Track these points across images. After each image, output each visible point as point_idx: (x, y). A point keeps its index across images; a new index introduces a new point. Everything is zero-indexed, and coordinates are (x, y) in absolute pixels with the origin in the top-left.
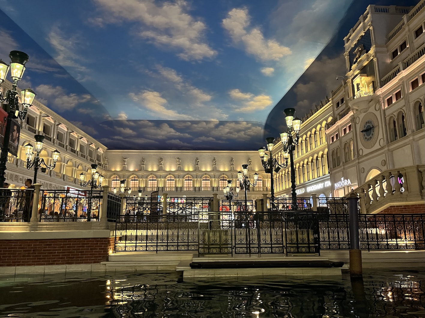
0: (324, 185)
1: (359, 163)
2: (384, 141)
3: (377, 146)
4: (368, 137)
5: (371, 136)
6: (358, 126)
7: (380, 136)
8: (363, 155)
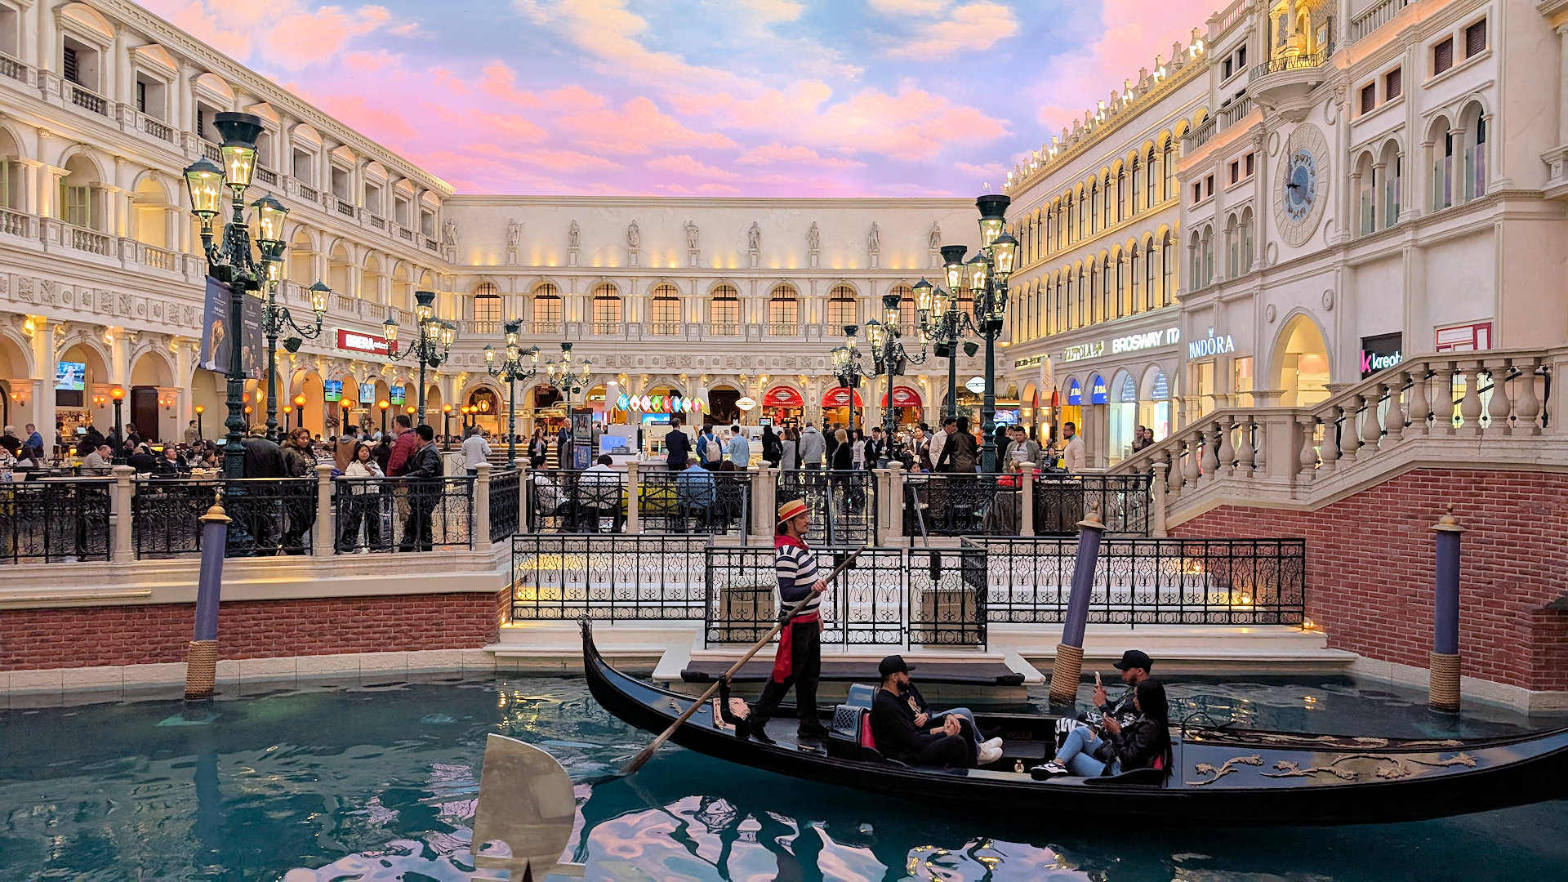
0: (1164, 337)
1: (1263, 287)
2: (1337, 228)
3: (1317, 245)
4: (1296, 208)
5: (1304, 204)
6: (1273, 163)
7: (1329, 214)
8: (1278, 263)
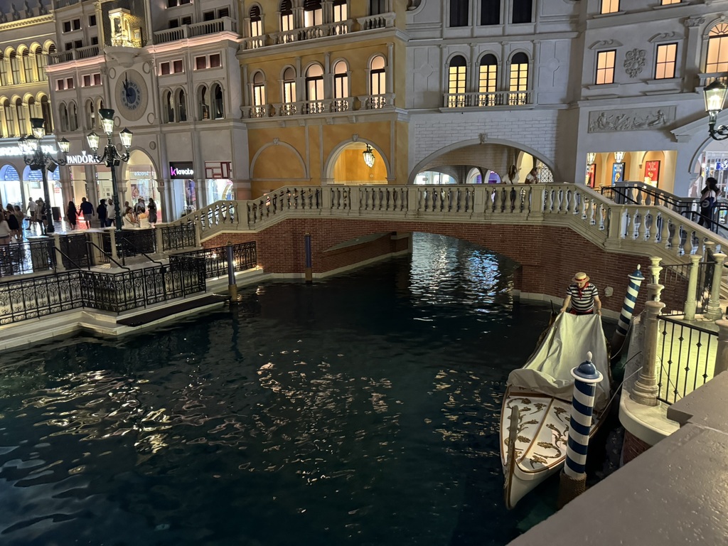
2: (155, 118)
3: (144, 122)
4: (130, 105)
5: (134, 103)
6: (113, 83)
7: (150, 109)
8: (121, 126)
